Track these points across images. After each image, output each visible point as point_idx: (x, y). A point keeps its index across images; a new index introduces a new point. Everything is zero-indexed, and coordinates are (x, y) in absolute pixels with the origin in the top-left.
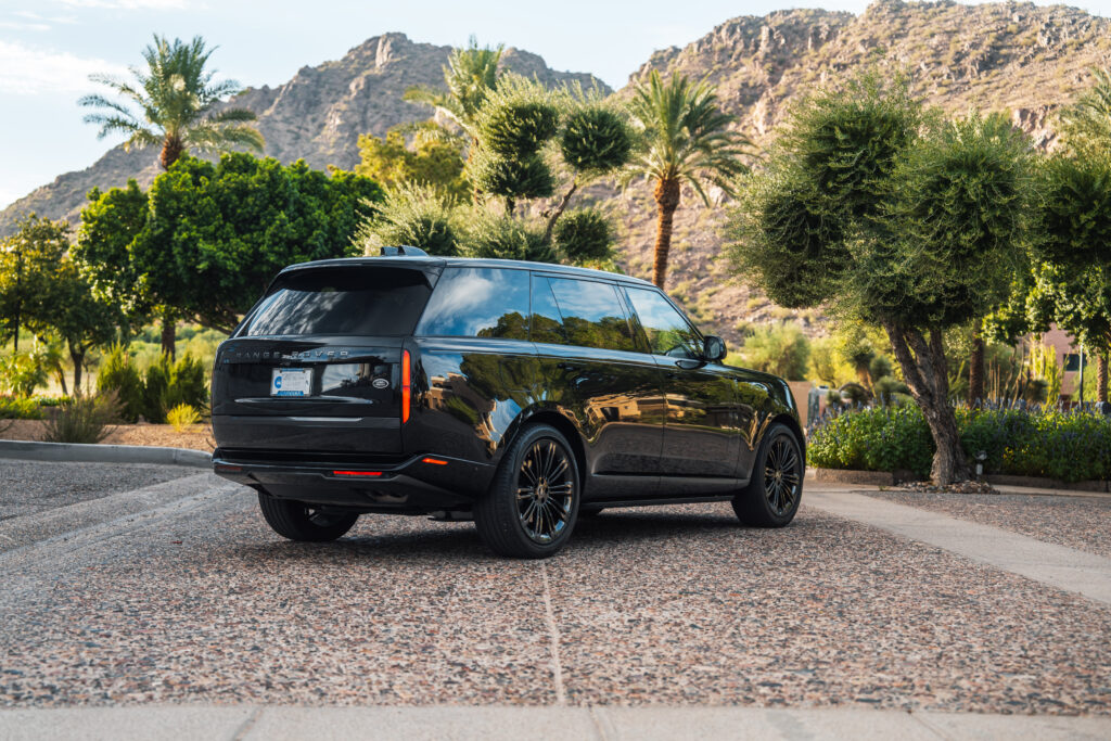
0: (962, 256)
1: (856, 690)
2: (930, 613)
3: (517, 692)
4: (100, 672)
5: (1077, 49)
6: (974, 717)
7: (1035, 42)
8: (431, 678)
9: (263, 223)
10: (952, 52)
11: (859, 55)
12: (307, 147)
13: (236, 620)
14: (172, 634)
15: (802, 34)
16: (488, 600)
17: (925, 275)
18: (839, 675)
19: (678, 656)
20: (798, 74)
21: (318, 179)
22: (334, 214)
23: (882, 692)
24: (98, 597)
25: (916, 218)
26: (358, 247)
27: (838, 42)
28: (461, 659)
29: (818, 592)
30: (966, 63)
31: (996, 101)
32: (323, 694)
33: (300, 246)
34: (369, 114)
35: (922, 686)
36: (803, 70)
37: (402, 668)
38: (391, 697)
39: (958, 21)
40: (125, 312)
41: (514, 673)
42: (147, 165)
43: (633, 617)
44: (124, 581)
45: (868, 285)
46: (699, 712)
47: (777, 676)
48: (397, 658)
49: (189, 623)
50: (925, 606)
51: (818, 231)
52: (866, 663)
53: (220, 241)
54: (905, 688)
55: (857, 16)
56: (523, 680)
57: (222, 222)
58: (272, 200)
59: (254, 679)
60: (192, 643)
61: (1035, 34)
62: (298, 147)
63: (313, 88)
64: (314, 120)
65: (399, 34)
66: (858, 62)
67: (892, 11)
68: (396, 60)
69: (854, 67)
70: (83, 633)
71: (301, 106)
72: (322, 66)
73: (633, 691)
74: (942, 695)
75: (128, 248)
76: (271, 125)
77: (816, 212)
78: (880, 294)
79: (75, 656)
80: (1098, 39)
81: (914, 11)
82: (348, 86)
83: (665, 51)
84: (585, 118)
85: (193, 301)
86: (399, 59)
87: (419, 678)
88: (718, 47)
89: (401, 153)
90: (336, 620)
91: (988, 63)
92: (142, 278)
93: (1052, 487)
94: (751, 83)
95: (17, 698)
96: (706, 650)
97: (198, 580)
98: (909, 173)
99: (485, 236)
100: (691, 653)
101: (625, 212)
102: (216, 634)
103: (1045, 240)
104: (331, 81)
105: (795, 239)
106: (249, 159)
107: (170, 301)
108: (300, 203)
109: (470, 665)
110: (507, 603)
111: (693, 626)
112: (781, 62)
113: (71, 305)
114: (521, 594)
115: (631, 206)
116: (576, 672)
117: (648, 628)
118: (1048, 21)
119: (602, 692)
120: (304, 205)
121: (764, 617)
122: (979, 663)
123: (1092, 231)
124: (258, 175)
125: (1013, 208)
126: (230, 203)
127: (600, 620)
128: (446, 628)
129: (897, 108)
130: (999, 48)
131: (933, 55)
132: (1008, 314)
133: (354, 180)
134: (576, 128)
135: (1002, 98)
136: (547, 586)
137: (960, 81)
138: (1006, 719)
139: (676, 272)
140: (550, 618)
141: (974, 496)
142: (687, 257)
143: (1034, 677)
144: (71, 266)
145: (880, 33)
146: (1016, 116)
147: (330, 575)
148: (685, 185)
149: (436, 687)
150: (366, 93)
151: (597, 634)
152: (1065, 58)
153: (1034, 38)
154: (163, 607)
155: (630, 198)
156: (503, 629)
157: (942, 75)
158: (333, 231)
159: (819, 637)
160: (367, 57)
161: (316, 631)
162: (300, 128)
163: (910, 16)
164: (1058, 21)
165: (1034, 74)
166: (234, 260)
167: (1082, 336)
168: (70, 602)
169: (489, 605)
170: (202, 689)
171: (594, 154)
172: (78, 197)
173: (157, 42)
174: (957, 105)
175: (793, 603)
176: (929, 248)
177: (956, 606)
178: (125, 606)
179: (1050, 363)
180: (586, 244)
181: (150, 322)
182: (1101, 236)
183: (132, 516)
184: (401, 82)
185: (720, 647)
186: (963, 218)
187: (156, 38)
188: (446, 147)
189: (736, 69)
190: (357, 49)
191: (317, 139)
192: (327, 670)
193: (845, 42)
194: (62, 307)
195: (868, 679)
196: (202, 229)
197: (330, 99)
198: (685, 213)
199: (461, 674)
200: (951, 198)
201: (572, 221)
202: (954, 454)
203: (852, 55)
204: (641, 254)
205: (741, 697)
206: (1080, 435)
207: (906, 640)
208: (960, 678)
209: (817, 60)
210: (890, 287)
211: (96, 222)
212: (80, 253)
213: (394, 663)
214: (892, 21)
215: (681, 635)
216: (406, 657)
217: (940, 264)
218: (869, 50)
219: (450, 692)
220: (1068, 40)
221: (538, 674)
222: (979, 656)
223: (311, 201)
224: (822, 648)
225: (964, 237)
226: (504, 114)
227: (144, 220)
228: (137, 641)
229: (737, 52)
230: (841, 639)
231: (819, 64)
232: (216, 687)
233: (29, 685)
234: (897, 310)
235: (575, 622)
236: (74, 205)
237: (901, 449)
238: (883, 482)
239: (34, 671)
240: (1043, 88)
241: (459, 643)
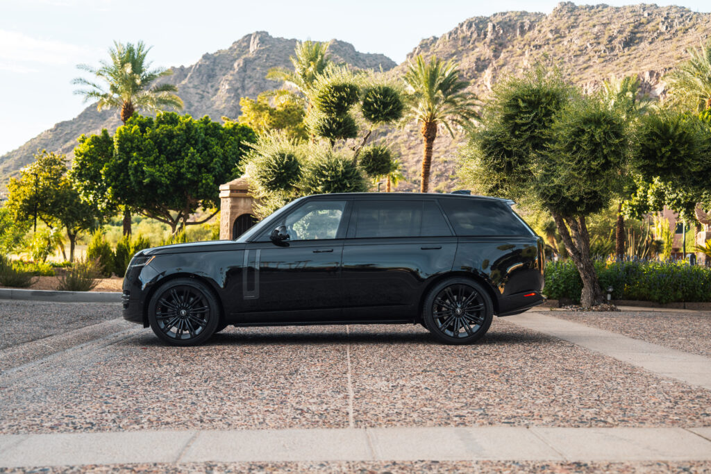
0: (593, 174)
1: (503, 418)
2: (556, 379)
3: (329, 422)
4: (114, 416)
5: (684, 33)
6: (560, 429)
7: (658, 29)
8: (285, 417)
9: (183, 154)
10: (606, 37)
11: (549, 39)
12: (208, 103)
13: (181, 389)
14: (148, 397)
15: (513, 27)
16: (317, 377)
17: (572, 185)
18: (497, 411)
19: (415, 404)
20: (511, 51)
21: (216, 127)
22: (226, 148)
23: (516, 418)
24: (106, 379)
25: (566, 152)
26: (241, 171)
27: (536, 31)
28: (301, 407)
29: (498, 369)
30: (615, 42)
31: (635, 66)
32: (229, 425)
33: (206, 168)
34: (246, 82)
35: (537, 415)
36: (514, 49)
37: (270, 412)
38: (264, 426)
39: (610, 16)
40: (100, 209)
41: (328, 413)
42: (110, 116)
43: (394, 384)
44: (118, 370)
45: (540, 191)
46: (421, 429)
47: (464, 412)
48: (267, 407)
49: (156, 391)
50: (553, 376)
51: (511, 160)
52: (513, 405)
53: (157, 166)
54: (529, 416)
55: (547, 15)
56: (332, 416)
57: (158, 154)
58: (188, 140)
59: (193, 418)
60: (159, 401)
61: (658, 24)
62: (202, 103)
63: (211, 67)
64: (212, 86)
65: (264, 32)
66: (548, 44)
67: (569, 12)
68: (262, 48)
69: (546, 47)
70: (101, 397)
71: (204, 78)
72: (217, 53)
73: (389, 421)
74: (546, 419)
75: (102, 172)
76: (186, 90)
77: (509, 149)
78: (548, 196)
79: (100, 409)
80: (697, 26)
81: (582, 11)
82: (232, 65)
83: (428, 39)
84: (375, 91)
85: (143, 202)
86: (264, 48)
87: (278, 416)
88: (461, 36)
89: (267, 109)
90: (235, 389)
91: (628, 43)
92: (109, 190)
93: (652, 307)
94: (482, 58)
95: (75, 428)
96: (430, 400)
97: (158, 369)
98: (562, 126)
99: (317, 163)
100: (422, 402)
101: (406, 139)
102: (171, 396)
103: (641, 164)
104: (222, 62)
105: (498, 164)
106: (174, 116)
107: (128, 203)
108: (206, 142)
109: (305, 410)
110: (327, 378)
111: (427, 388)
112: (501, 45)
113: (68, 205)
114: (335, 373)
115: (409, 136)
116: (360, 412)
117: (402, 390)
118: (666, 16)
119: (373, 421)
120: (208, 143)
121: (465, 383)
122: (572, 404)
123: (669, 158)
124: (179, 126)
125: (622, 145)
126: (164, 143)
127: (376, 386)
128: (293, 392)
129: (555, 87)
130: (635, 33)
131: (595, 39)
132: (637, 201)
133: (238, 127)
134: (370, 98)
135: (638, 64)
136: (349, 368)
137: (612, 54)
138: (576, 430)
139: (437, 176)
140: (350, 386)
141: (604, 313)
142: (444, 166)
143: (598, 410)
144: (67, 181)
145: (561, 25)
146: (647, 76)
147: (230, 365)
148: (440, 125)
149: (288, 420)
150: (244, 69)
151: (374, 393)
152: (677, 38)
153: (657, 26)
154: (141, 383)
155: (408, 131)
156: (324, 392)
157: (600, 51)
158: (225, 158)
159: (492, 393)
160: (245, 47)
161: (224, 394)
162: (204, 91)
163: (580, 14)
164: (672, 16)
165: (658, 49)
166: (166, 177)
167: (682, 213)
168: (91, 381)
169: (317, 379)
170: (168, 423)
171: (381, 113)
172: (68, 137)
173: (116, 45)
174: (610, 69)
175: (483, 375)
176: (574, 170)
177: (571, 376)
178: (121, 383)
179: (666, 230)
180: (377, 166)
181: (116, 214)
182: (674, 160)
183: (117, 334)
184: (266, 62)
185: (438, 399)
186: (593, 152)
187: (115, 42)
188: (293, 104)
189: (473, 49)
190: (238, 42)
191: (214, 98)
192: (231, 413)
193: (540, 31)
194: (63, 207)
195: (511, 412)
196: (146, 159)
197: (222, 73)
198: (443, 140)
199: (300, 414)
200: (585, 140)
201: (369, 152)
202: (594, 288)
203: (544, 39)
204: (416, 165)
205: (443, 422)
206: (668, 276)
207: (538, 393)
208: (559, 411)
209: (523, 43)
210: (553, 192)
211: (83, 156)
212: (74, 175)
213: (266, 409)
214: (569, 18)
215: (419, 393)
216: (272, 406)
217: (580, 179)
218: (555, 36)
219: (295, 423)
220: (679, 27)
221: (340, 413)
222: (573, 400)
223: (212, 141)
224: (492, 398)
225: (593, 163)
226: (327, 90)
227: (112, 154)
228: (130, 401)
229: (473, 39)
230: (503, 393)
231: (524, 45)
232: (175, 422)
233: (79, 422)
234: (558, 205)
235: (363, 387)
236: (66, 142)
237: (563, 286)
238: (554, 306)
239: (80, 416)
240: (663, 57)
241: (300, 399)
